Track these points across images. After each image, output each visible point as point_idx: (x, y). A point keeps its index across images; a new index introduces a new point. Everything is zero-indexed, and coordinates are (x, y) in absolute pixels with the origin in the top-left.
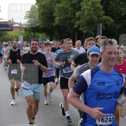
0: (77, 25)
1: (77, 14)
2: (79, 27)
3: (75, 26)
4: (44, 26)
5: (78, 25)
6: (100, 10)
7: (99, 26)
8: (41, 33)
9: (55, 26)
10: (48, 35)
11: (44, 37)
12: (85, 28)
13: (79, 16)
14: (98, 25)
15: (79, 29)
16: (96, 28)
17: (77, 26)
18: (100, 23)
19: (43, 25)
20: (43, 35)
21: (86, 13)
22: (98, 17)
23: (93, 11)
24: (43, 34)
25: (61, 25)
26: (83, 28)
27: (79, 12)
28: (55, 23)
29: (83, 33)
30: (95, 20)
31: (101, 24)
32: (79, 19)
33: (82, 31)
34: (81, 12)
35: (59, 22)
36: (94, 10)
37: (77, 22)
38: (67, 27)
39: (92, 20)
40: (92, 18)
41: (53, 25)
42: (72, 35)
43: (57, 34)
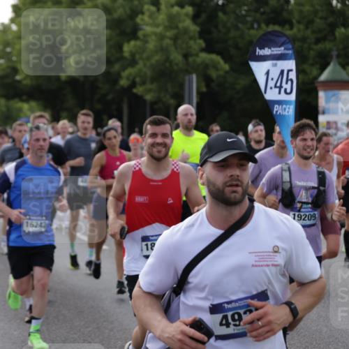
0: (128, 78)
1: (128, 48)
2: (134, 84)
3: (124, 82)
4: (34, 83)
5: (131, 78)
6: (191, 38)
7: (189, 82)
8: (27, 101)
9: (66, 82)
12: (149, 86)
13: (133, 55)
14: (187, 78)
15: (134, 90)
16: (182, 86)
17: (129, 82)
18: (192, 74)
19: (31, 80)
20: (32, 107)
21: (151, 45)
22: (186, 56)
23: (171, 39)
24: (33, 104)
26: (143, 87)
27: (133, 43)
29: (145, 101)
30: (177, 65)
31: (194, 77)
32: (133, 62)
33: (142, 97)
34: (138, 43)
36: (175, 39)
37: (127, 72)
38: (100, 86)
39: (168, 65)
40: (168, 59)
42: (114, 106)
43: (70, 102)
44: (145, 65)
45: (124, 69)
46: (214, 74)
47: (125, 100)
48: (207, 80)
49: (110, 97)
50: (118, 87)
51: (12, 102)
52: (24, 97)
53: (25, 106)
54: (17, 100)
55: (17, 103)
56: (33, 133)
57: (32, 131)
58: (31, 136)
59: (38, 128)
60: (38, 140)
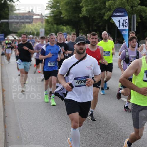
0: (108, 16)
1: (108, 4)
3: (106, 18)
4: (69, 18)
5: (109, 16)
7: (134, 17)
8: (65, 26)
9: (82, 18)
10: (73, 28)
11: (69, 30)
13: (110, 6)
14: (132, 16)
15: (110, 21)
17: (108, 18)
19: (67, 17)
20: (68, 28)
21: (118, 2)
22: (132, 7)
24: (68, 27)
25: (88, 17)
27: (110, 1)
28: (82, 14)
31: (136, 15)
32: (110, 10)
34: (112, 1)
35: (87, 13)
37: (107, 13)
38: (96, 19)
41: (79, 16)
42: (102, 28)
43: (84, 26)
45: (107, 12)
46: (144, 15)
47: (107, 25)
48: (141, 17)
50: (103, 19)
51: (59, 26)
52: (64, 24)
53: (65, 28)
54: (61, 25)
55: (61, 26)
56: (51, 36)
57: (50, 35)
58: (50, 37)
59: (52, 35)
60: (52, 38)
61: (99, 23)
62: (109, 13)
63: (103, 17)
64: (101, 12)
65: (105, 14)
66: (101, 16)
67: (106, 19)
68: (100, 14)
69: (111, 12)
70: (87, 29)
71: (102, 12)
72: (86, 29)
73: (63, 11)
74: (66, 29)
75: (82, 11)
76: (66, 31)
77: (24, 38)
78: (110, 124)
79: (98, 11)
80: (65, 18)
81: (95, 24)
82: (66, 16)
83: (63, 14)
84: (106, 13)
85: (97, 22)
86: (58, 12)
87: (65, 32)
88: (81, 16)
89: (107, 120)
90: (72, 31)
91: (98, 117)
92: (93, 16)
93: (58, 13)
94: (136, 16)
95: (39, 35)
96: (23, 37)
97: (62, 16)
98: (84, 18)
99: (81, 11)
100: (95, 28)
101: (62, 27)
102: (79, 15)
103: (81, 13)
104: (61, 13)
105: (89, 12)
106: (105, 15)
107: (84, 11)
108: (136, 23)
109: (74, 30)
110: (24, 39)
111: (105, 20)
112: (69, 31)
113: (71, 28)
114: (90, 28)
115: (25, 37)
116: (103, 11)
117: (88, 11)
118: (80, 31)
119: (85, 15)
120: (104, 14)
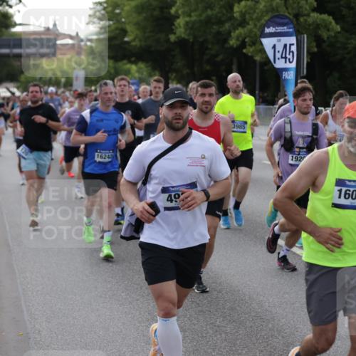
0: (238, 39)
1: (238, 8)
2: (243, 45)
3: (233, 42)
4: (143, 44)
5: (241, 39)
7: (300, 42)
8: (135, 63)
9: (175, 42)
10: (154, 69)
11: (145, 73)
12: (259, 46)
13: (243, 14)
15: (244, 51)
17: (238, 43)
18: (303, 34)
19: (140, 41)
20: (140, 68)
21: (262, 6)
22: (297, 16)
24: (141, 65)
25: (191, 40)
26: (253, 48)
27: (243, 3)
28: (175, 34)
29: (255, 62)
31: (305, 36)
32: (244, 23)
33: (252, 57)
34: (249, 3)
35: (188, 32)
37: (237, 32)
38: (210, 46)
41: (169, 39)
42: (223, 68)
43: (179, 64)
44: (255, 25)
45: (235, 28)
46: (325, 35)
47: (235, 61)
48: (318, 40)
49: (220, 58)
50: (227, 46)
51: (120, 64)
52: (133, 59)
53: (134, 68)
54: (125, 61)
55: (126, 64)
56: (103, 88)
57: (101, 86)
58: (101, 90)
59: (106, 84)
60: (106, 93)
61: (217, 56)
62: (240, 31)
63: (226, 41)
64: (221, 30)
65: (232, 34)
66: (223, 39)
67: (235, 46)
68: (219, 33)
69: (246, 29)
70: (188, 71)
71: (224, 28)
72: (186, 71)
73: (128, 28)
74: (138, 71)
75: (177, 28)
76: (137, 75)
77: (34, 93)
78: (242, 300)
79: (214, 27)
80: (133, 44)
81: (206, 57)
82: (137, 40)
83: (130, 33)
84: (234, 32)
85: (213, 52)
86: (117, 29)
87: (135, 78)
88: (172, 38)
89: (234, 291)
90: (151, 76)
91: (213, 283)
92: (201, 40)
93: (117, 32)
94: (307, 37)
95: (71, 85)
96: (32, 92)
97: (126, 39)
98: (182, 43)
99: (173, 27)
100: (208, 68)
101: (128, 66)
102: (168, 35)
103: (172, 32)
104: (124, 32)
105: (191, 28)
106: (231, 36)
107: (180, 27)
108: (307, 57)
109: (157, 73)
110: (34, 96)
111: (232, 47)
112: (143, 76)
113: (150, 68)
114: (196, 69)
115: (37, 92)
116: (227, 26)
117: (190, 25)
118: (170, 75)
119: (183, 36)
120: (229, 33)
